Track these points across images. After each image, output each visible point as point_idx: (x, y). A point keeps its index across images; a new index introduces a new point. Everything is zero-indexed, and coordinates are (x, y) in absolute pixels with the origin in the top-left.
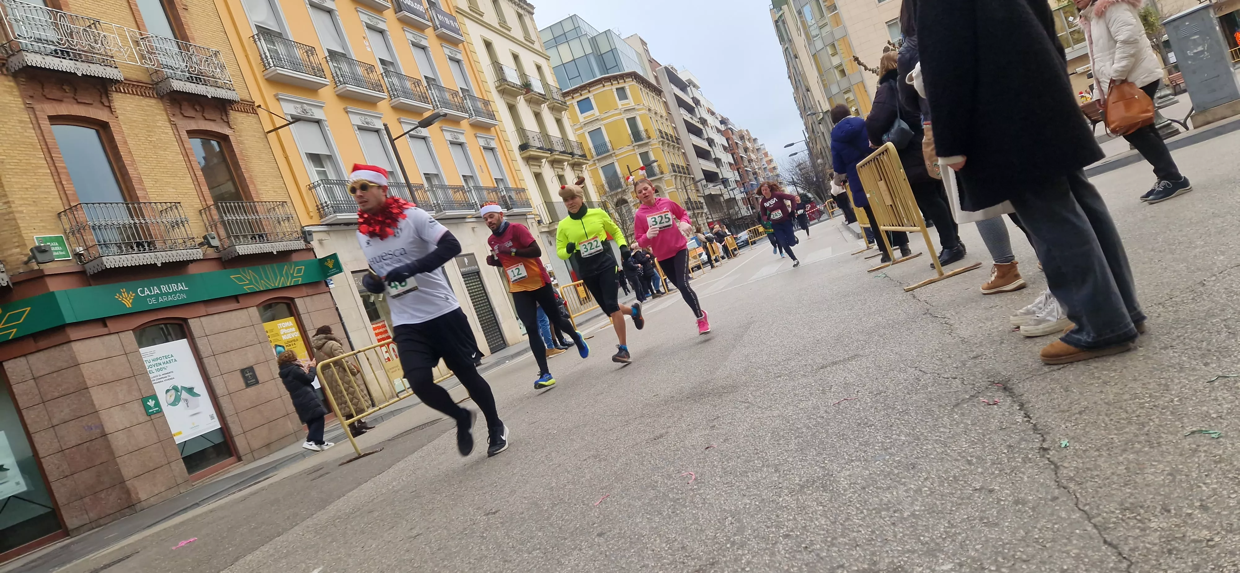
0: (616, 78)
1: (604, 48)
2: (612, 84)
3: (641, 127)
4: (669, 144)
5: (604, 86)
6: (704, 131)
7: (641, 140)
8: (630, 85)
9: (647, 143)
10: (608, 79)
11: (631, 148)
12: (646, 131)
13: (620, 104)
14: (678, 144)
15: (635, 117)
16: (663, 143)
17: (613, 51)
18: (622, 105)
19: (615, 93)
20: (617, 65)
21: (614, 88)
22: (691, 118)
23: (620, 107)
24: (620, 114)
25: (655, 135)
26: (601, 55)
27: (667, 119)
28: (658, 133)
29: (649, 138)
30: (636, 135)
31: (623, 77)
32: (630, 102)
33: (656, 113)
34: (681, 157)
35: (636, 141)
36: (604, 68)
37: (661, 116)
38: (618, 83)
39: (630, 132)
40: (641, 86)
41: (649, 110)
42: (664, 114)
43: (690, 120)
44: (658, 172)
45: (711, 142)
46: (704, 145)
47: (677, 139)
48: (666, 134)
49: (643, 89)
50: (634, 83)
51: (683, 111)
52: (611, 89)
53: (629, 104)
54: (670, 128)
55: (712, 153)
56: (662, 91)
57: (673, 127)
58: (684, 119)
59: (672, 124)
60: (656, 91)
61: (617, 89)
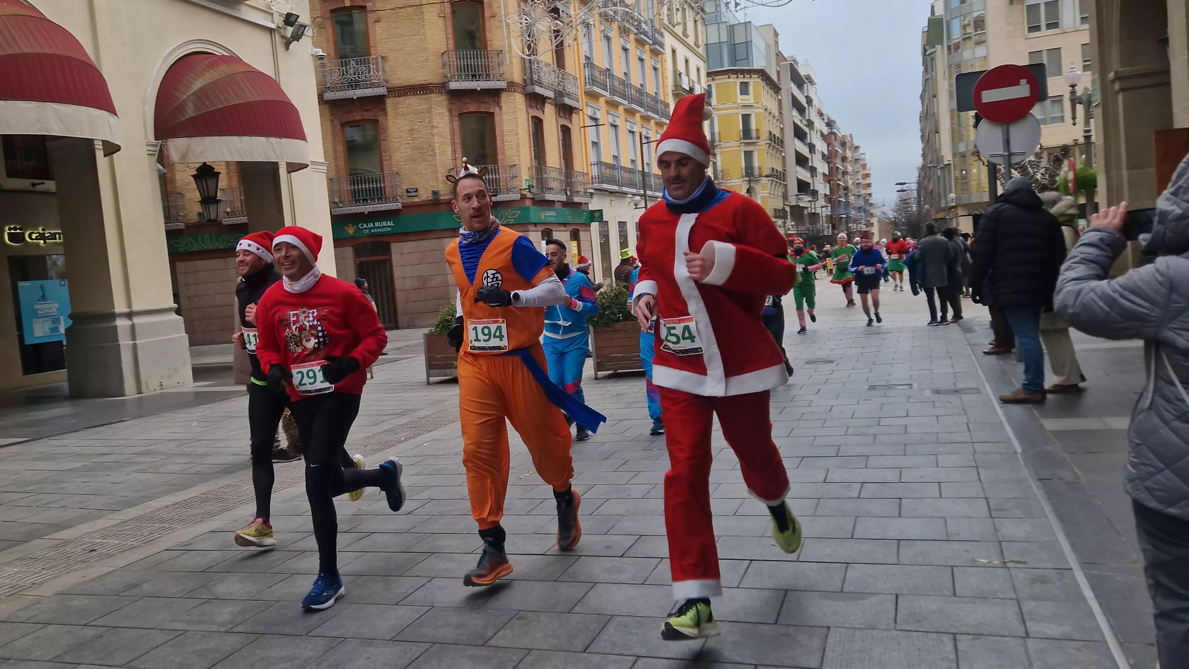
0: (743, 72)
1: (740, 39)
2: (737, 77)
3: (754, 126)
4: (774, 147)
5: (729, 78)
6: (808, 136)
7: (750, 138)
8: (755, 82)
9: (754, 143)
10: (736, 72)
12: (758, 130)
13: (740, 98)
14: (782, 147)
15: (750, 115)
16: (770, 144)
17: (747, 44)
18: (742, 100)
19: (739, 87)
20: (748, 57)
21: (739, 81)
22: (801, 120)
23: (740, 102)
24: (737, 108)
25: (764, 135)
26: (734, 44)
27: (778, 120)
28: (768, 134)
29: (758, 138)
30: (747, 133)
31: (750, 72)
32: (750, 98)
33: (770, 113)
34: (781, 161)
35: (744, 138)
36: (734, 60)
37: (774, 116)
38: (744, 77)
39: (741, 128)
40: (764, 84)
41: (766, 109)
42: (777, 114)
43: (799, 123)
44: (757, 174)
45: (812, 148)
46: (804, 150)
47: (782, 142)
48: (774, 135)
49: (765, 86)
50: (759, 80)
51: (795, 113)
52: (736, 82)
53: (748, 100)
54: (778, 128)
55: (810, 161)
56: (781, 89)
57: (782, 129)
58: (794, 121)
59: (782, 126)
60: (775, 88)
61: (741, 83)
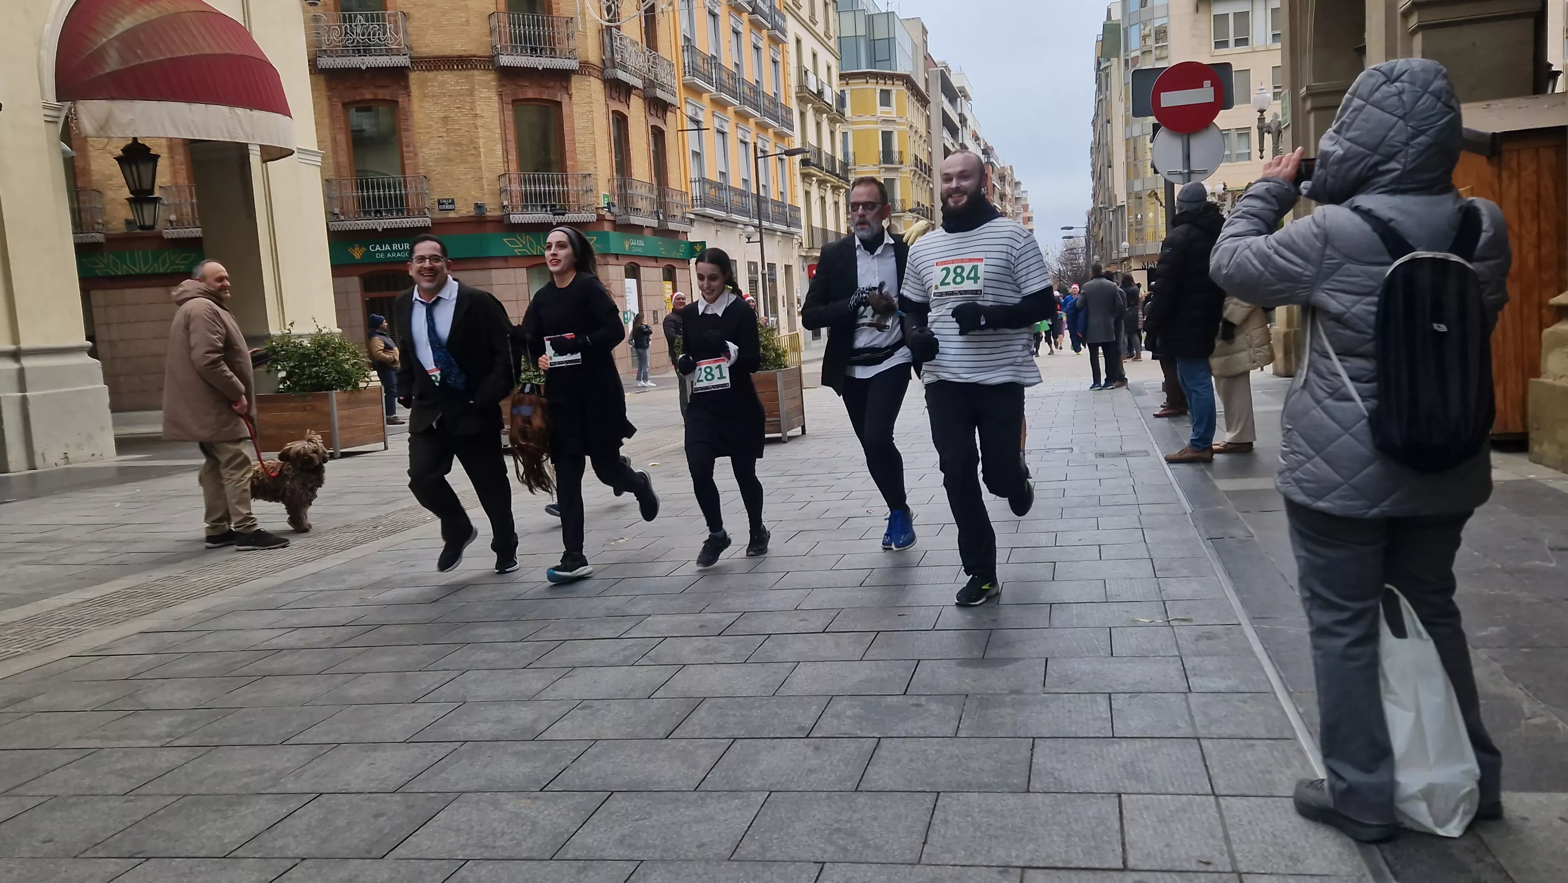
0: (884, 76)
1: (880, 33)
2: (877, 83)
3: (896, 147)
4: (920, 175)
5: (866, 83)
7: (892, 163)
8: (898, 90)
9: (897, 168)
10: (875, 76)
11: (876, 168)
12: (901, 153)
13: (880, 109)
14: (930, 176)
15: (891, 132)
16: (915, 172)
17: (890, 41)
18: (881, 112)
19: (878, 95)
20: (890, 58)
21: (879, 88)
22: (952, 143)
23: (879, 114)
24: (876, 123)
25: (909, 160)
26: (874, 40)
27: (925, 141)
28: (913, 159)
29: (901, 163)
30: (887, 155)
31: (893, 77)
32: (892, 112)
33: (916, 132)
34: (928, 193)
35: (884, 162)
36: (873, 60)
37: (921, 136)
38: (885, 84)
39: (881, 149)
40: (909, 94)
41: (911, 126)
42: (924, 135)
44: (899, 208)
47: (930, 170)
48: (921, 160)
49: (911, 98)
50: (903, 88)
51: (946, 134)
52: (874, 88)
53: (890, 113)
54: (926, 152)
56: (929, 102)
57: (930, 153)
58: (944, 144)
59: (930, 150)
60: (923, 100)
61: (881, 90)
